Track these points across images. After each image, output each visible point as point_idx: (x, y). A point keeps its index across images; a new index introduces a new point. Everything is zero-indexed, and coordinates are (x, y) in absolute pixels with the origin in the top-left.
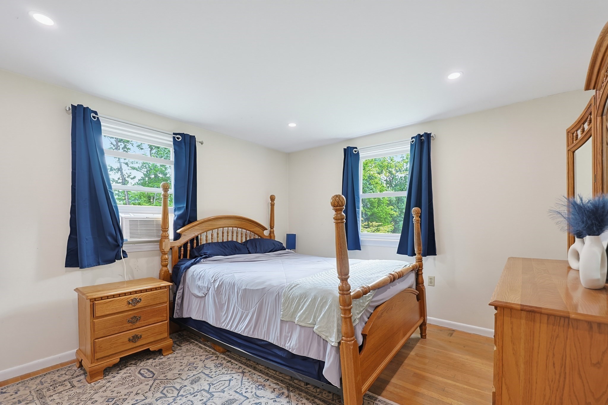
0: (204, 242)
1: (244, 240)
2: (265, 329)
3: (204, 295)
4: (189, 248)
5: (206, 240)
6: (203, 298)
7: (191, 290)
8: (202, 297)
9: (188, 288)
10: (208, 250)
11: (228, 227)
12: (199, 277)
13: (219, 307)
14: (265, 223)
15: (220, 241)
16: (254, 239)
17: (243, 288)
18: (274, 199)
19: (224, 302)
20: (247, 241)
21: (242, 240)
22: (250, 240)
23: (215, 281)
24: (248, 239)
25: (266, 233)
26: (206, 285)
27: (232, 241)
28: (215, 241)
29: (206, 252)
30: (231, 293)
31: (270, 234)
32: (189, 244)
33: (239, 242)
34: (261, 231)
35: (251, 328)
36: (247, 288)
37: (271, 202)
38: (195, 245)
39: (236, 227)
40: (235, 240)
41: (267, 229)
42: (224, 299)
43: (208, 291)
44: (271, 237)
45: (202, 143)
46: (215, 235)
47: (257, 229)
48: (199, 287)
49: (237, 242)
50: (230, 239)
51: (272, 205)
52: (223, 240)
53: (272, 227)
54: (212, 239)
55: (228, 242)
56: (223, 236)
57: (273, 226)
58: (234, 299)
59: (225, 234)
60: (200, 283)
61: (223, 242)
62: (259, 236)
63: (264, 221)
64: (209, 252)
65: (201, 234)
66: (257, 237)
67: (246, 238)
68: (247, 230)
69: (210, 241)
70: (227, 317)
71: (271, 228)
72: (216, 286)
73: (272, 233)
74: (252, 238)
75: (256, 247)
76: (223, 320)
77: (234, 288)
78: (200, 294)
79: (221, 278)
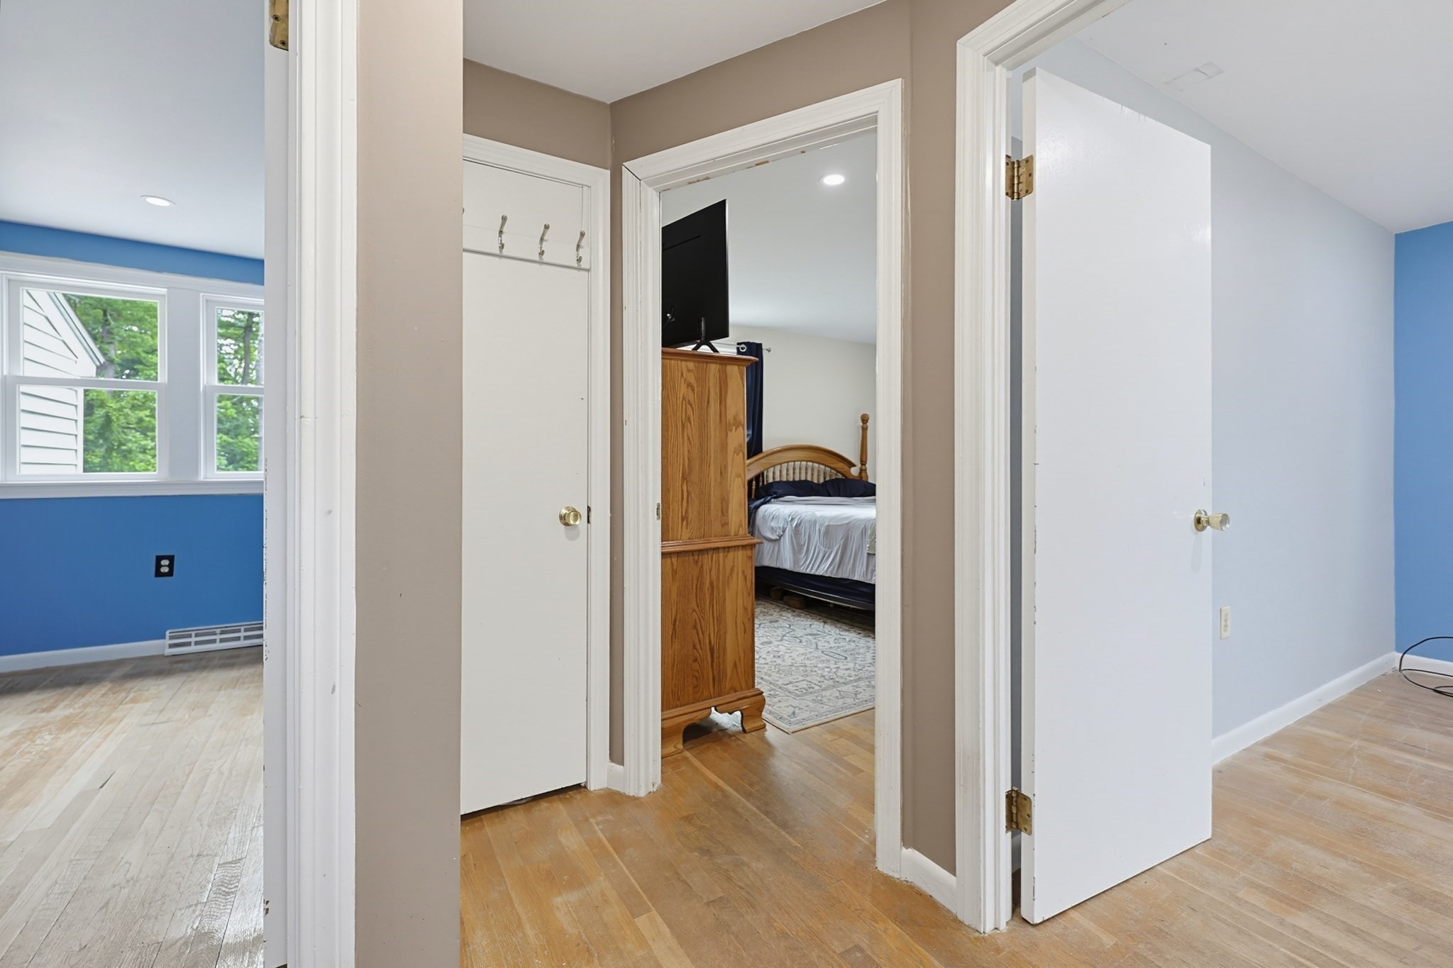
0: (771, 480)
1: (822, 481)
2: (850, 566)
3: (778, 538)
4: (754, 487)
5: (774, 478)
6: (777, 543)
7: (762, 533)
8: (775, 541)
9: (759, 530)
10: (779, 489)
11: (801, 461)
12: (771, 517)
13: (797, 548)
14: (853, 456)
15: (791, 479)
16: (837, 479)
17: (826, 524)
18: (867, 421)
19: (803, 543)
20: (826, 482)
21: (818, 480)
22: (831, 481)
23: (792, 519)
24: (828, 479)
25: (854, 472)
26: (781, 526)
27: (806, 481)
28: (784, 479)
29: (776, 491)
30: (811, 532)
31: (860, 473)
32: (754, 482)
33: (815, 481)
34: (847, 468)
35: (834, 567)
36: (831, 524)
37: (862, 424)
38: (761, 483)
39: (810, 461)
40: (809, 479)
41: (854, 466)
42: (804, 539)
43: (784, 531)
44: (861, 477)
45: (769, 351)
46: (784, 472)
47: (840, 466)
48: (772, 528)
49: (812, 482)
50: (803, 478)
51: (864, 429)
52: (794, 479)
53: (863, 462)
54: (780, 476)
55: (800, 481)
56: (794, 473)
57: (866, 462)
58: (815, 538)
59: (797, 471)
60: (773, 524)
61: (794, 481)
62: (843, 475)
63: (852, 454)
64: (780, 491)
65: (767, 470)
66: (840, 476)
67: (825, 478)
68: (826, 466)
69: (778, 479)
70: (806, 560)
71: (862, 465)
72: (795, 524)
73: (863, 471)
74: (834, 478)
75: (839, 489)
76: (801, 564)
77: (815, 526)
78: (774, 537)
79: (799, 517)
